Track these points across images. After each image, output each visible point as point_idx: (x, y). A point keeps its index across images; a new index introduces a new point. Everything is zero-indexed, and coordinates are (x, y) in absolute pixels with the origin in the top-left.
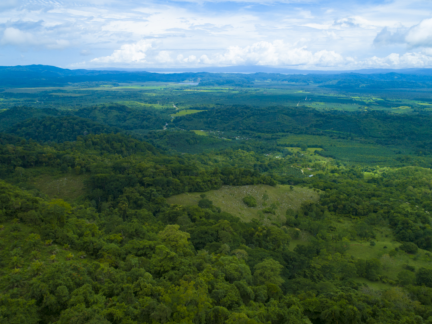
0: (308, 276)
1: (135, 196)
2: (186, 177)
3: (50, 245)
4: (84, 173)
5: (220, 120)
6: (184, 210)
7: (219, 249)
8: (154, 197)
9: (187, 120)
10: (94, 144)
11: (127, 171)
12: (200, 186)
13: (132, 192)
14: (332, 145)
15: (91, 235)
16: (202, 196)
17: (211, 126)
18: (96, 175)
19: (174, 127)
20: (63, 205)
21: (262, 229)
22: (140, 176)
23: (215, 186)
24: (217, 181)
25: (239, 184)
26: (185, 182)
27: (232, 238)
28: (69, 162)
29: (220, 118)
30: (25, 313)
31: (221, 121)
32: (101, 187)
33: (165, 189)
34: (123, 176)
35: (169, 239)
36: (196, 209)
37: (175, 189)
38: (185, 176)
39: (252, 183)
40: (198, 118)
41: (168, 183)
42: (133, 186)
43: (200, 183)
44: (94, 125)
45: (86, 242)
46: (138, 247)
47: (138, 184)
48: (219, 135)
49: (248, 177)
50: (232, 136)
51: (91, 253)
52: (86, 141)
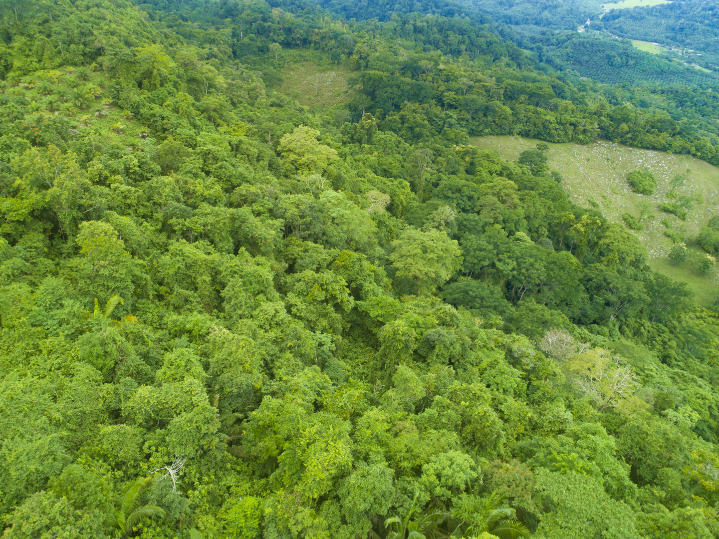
0: (645, 334)
1: (415, 118)
2: (527, 107)
5: (706, 25)
8: (449, 127)
9: (632, 17)
10: (417, 30)
11: (424, 75)
12: (549, 129)
13: (415, 111)
16: (540, 147)
17: (678, 37)
19: (599, 29)
21: (590, 221)
22: (442, 88)
23: (581, 137)
24: (588, 127)
25: (635, 143)
26: (521, 116)
28: (347, 48)
29: (707, 22)
31: (708, 28)
32: (371, 94)
33: (477, 119)
37: (496, 125)
38: (529, 104)
39: (665, 149)
40: (657, 16)
41: (486, 111)
42: (421, 102)
43: (551, 123)
47: (433, 102)
48: (689, 57)
49: (665, 134)
50: (715, 64)
52: (404, 23)
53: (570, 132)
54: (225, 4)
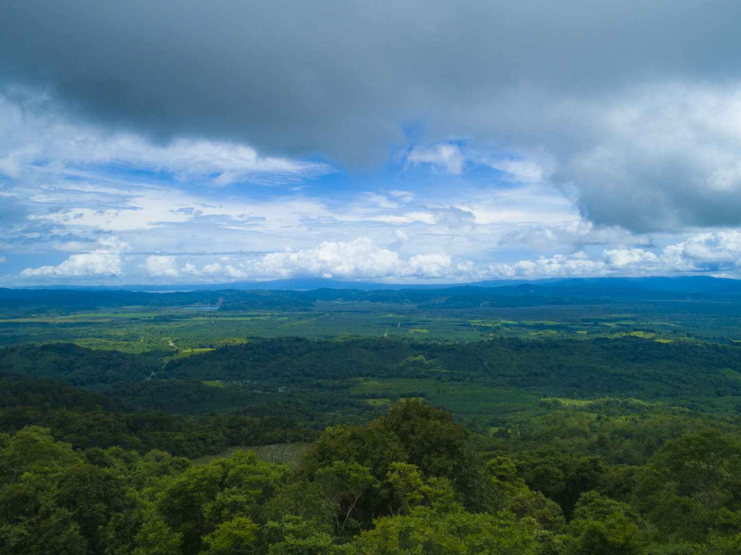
2: (154, 433)
5: (251, 361)
9: (191, 364)
12: (182, 446)
14: (439, 392)
17: (234, 373)
19: (165, 377)
23: (213, 447)
24: (216, 438)
25: (259, 441)
26: (152, 442)
29: (251, 358)
31: (254, 363)
39: (282, 441)
40: (211, 360)
43: (182, 442)
48: (249, 386)
49: (278, 429)
50: (271, 388)
53: (202, 446)
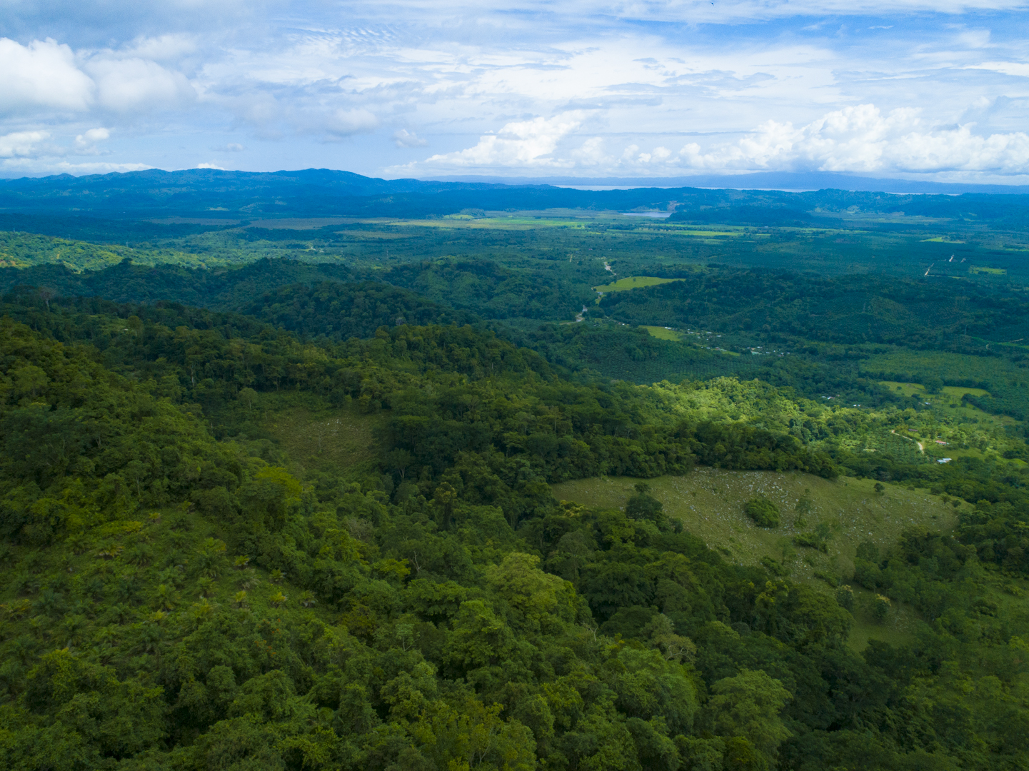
0: (893, 726)
1: (480, 473)
2: (604, 438)
3: (242, 567)
4: (378, 411)
5: (715, 303)
6: (585, 518)
7: (647, 624)
8: (524, 479)
9: (633, 300)
10: (412, 346)
11: (469, 413)
12: (638, 462)
13: (475, 464)
14: (1015, 384)
15: (333, 557)
16: (640, 488)
17: (690, 318)
18: (400, 418)
19: (601, 316)
20: (285, 481)
21: (775, 588)
22: (497, 428)
23: (677, 466)
24: (681, 453)
25: (738, 465)
26: (603, 451)
27: (690, 601)
28: (349, 385)
29: (715, 299)
30: (137, 716)
31: (718, 306)
32: (409, 447)
33: (553, 462)
34: (461, 424)
35: (510, 586)
36: (615, 519)
37: (576, 465)
38: (605, 435)
39: (772, 468)
40: (660, 297)
41: (562, 450)
42: (478, 450)
43: (639, 455)
44: (420, 305)
45: (319, 572)
46: (429, 597)
47: (492, 446)
48: (710, 340)
49: (764, 450)
50: (741, 346)
51: (327, 596)
52: (393, 339)
54: (151, 338)
